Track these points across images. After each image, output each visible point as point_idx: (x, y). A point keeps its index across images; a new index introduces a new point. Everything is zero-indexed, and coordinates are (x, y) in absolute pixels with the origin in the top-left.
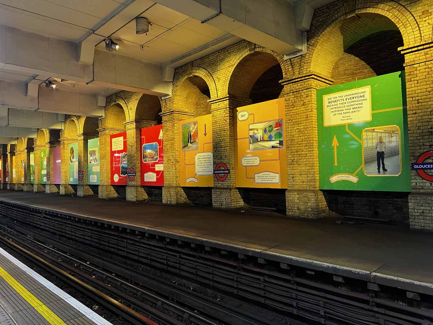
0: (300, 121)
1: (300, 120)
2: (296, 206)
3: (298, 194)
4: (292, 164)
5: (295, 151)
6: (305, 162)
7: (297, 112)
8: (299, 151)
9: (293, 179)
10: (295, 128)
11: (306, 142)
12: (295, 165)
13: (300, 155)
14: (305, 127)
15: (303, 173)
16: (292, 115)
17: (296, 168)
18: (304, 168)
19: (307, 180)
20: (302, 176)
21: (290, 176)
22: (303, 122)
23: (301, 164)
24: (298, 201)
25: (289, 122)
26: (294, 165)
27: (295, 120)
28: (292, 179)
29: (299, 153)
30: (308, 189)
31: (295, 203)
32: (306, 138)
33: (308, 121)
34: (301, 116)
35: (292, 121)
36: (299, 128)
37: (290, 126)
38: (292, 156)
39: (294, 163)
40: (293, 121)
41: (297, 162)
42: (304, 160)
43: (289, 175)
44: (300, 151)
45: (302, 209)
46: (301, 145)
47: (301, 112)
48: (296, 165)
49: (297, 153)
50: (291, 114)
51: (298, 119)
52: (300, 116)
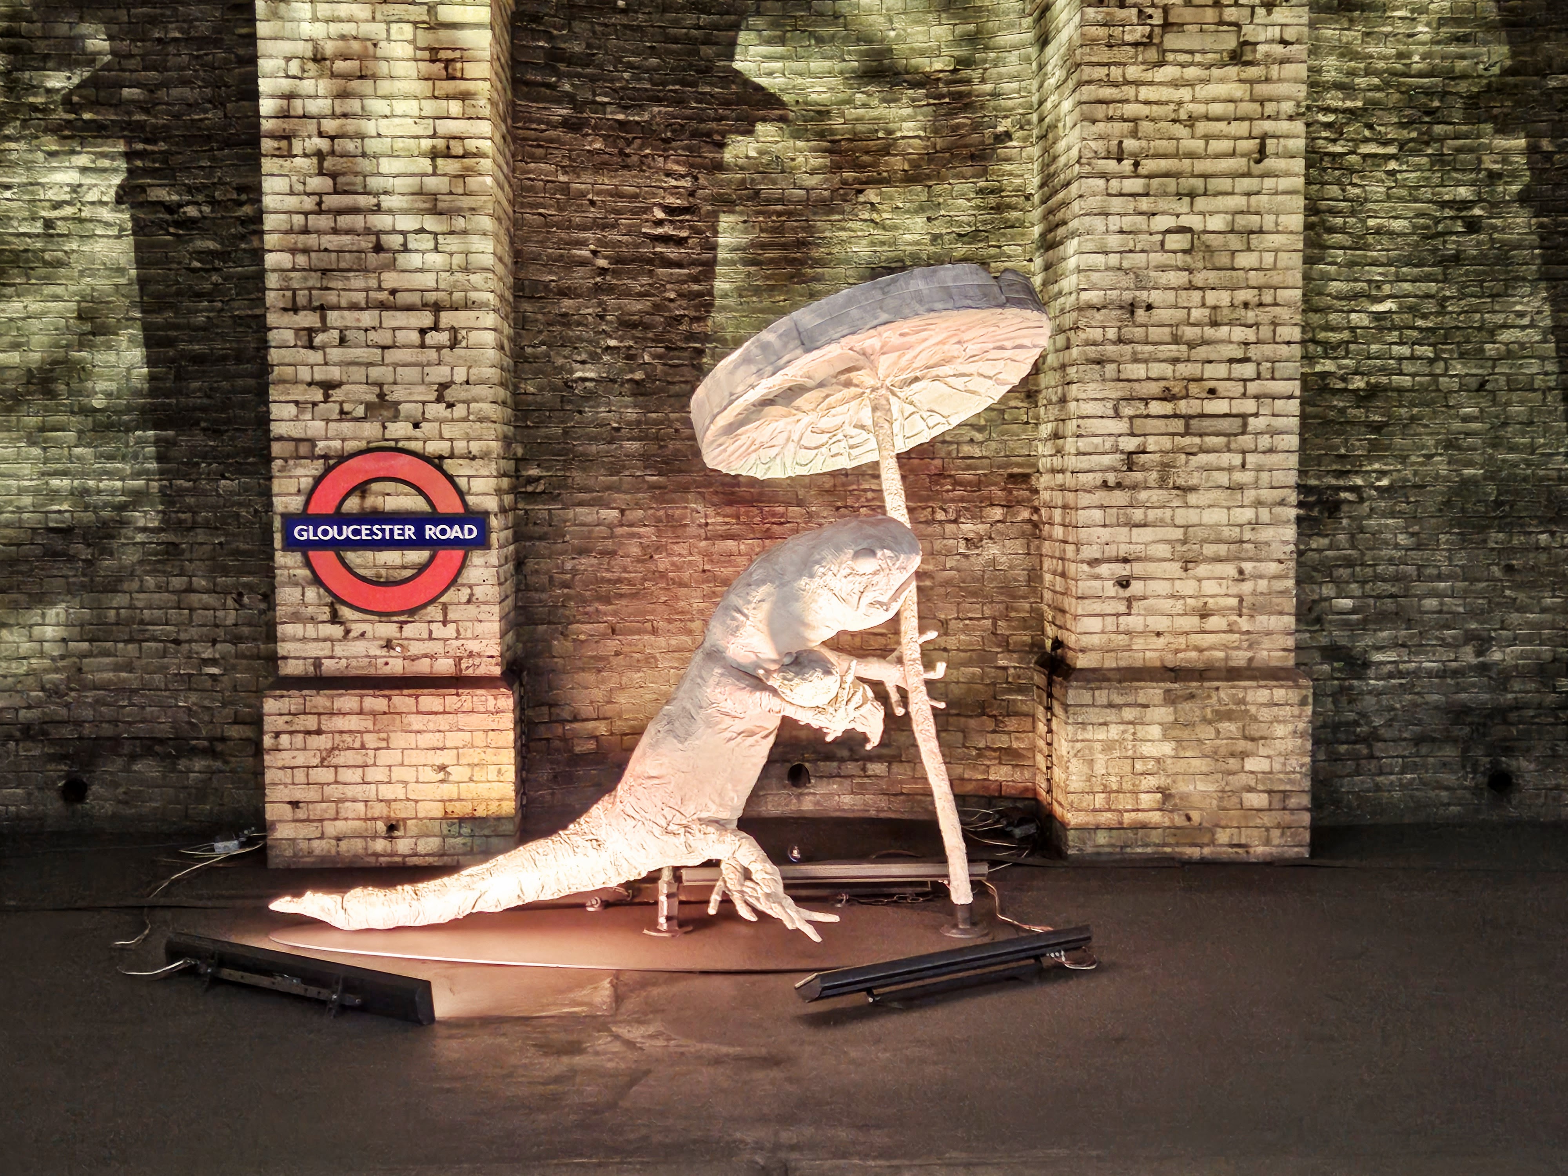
0: (1205, 176)
1: (1201, 166)
2: (1152, 782)
3: (1170, 699)
4: (1119, 485)
5: (1154, 388)
6: (1230, 469)
7: (1180, 103)
8: (1187, 396)
9: (1127, 593)
10: (1162, 222)
11: (1239, 333)
12: (1143, 495)
13: (1187, 418)
14: (1242, 221)
15: (1209, 550)
16: (1135, 120)
17: (1152, 514)
18: (1216, 516)
19: (1234, 602)
20: (1202, 570)
21: (1104, 569)
22: (1225, 184)
23: (1193, 489)
24: (1168, 748)
25: (1111, 165)
26: (1134, 487)
27: (1163, 164)
28: (1111, 589)
29: (1183, 406)
30: (1240, 658)
31: (1139, 766)
32: (1246, 305)
33: (1269, 183)
34: (1218, 137)
35: (1136, 164)
36: (1194, 222)
37: (1117, 204)
38: (1122, 426)
39: (1138, 476)
40: (1149, 166)
41: (1165, 467)
42: (1226, 459)
43: (1094, 562)
44: (1194, 388)
45: (1196, 800)
46: (1202, 352)
47: (1217, 109)
48: (1156, 496)
49: (1167, 408)
50: (1130, 110)
51: (1191, 155)
52: (1207, 138)
